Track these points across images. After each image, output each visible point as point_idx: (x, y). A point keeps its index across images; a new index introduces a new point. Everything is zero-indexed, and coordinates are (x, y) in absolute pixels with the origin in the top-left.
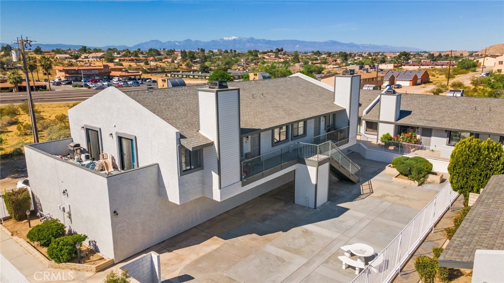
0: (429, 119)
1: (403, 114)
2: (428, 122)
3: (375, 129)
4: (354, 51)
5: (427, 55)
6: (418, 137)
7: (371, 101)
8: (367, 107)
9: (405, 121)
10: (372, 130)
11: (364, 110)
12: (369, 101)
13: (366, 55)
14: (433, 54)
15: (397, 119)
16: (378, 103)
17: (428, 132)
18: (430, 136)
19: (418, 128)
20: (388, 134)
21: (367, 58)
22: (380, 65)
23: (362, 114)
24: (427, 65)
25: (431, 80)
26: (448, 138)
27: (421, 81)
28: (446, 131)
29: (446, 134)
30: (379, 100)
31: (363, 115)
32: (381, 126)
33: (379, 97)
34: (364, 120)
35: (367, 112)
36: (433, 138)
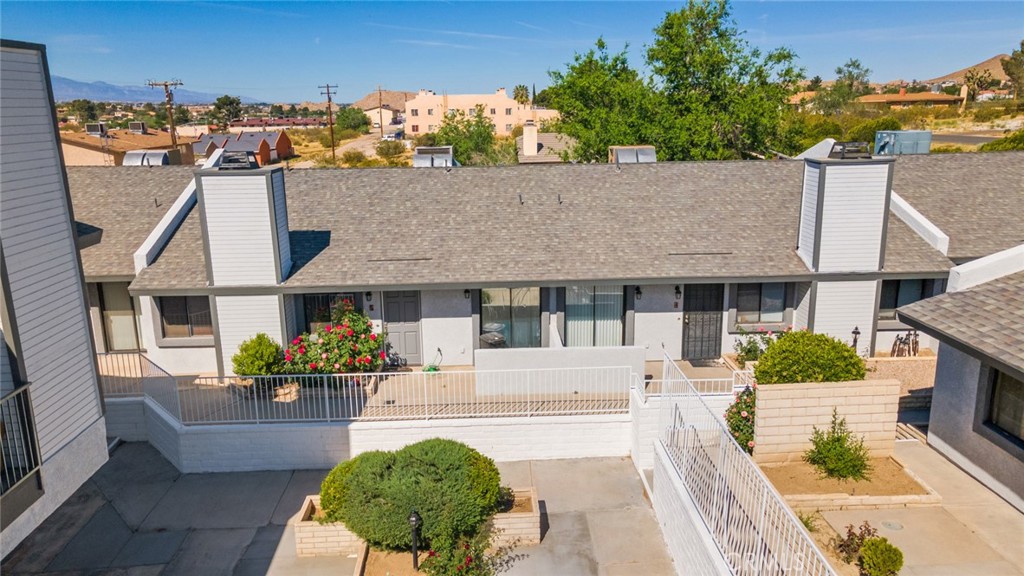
0: (400, 254)
1: (302, 246)
2: (402, 265)
3: (198, 323)
4: (111, 99)
5: (269, 109)
6: (377, 327)
7: (161, 207)
8: (149, 231)
9: (315, 276)
10: (186, 328)
11: (137, 246)
12: (154, 210)
13: (142, 108)
14: (281, 107)
15: (286, 271)
16: (194, 213)
17: (405, 304)
18: (416, 318)
19: (369, 294)
20: (261, 338)
21: (143, 114)
22: (178, 128)
23: (132, 265)
24: (278, 125)
25: (296, 153)
26: (478, 316)
27: (279, 155)
28: (467, 291)
29: (467, 303)
30: (194, 202)
31: (138, 271)
32: (225, 309)
33: (192, 187)
34: (145, 292)
35: (154, 257)
36: (428, 325)
